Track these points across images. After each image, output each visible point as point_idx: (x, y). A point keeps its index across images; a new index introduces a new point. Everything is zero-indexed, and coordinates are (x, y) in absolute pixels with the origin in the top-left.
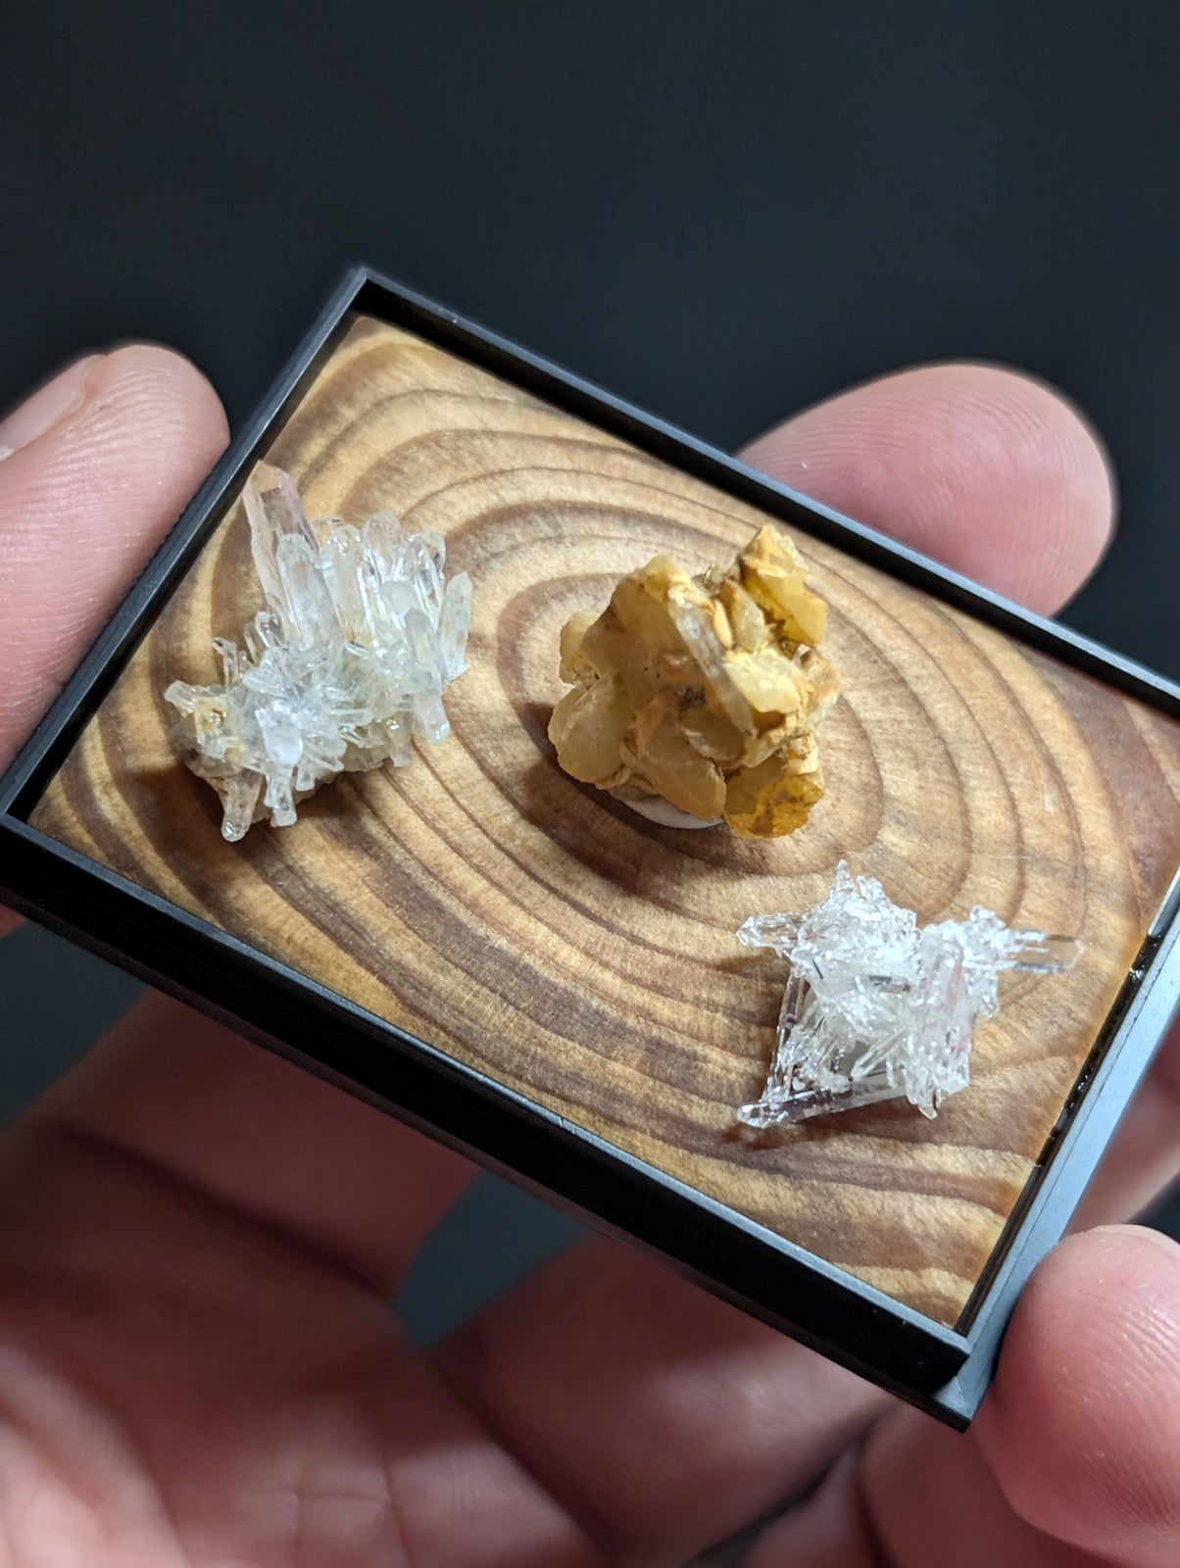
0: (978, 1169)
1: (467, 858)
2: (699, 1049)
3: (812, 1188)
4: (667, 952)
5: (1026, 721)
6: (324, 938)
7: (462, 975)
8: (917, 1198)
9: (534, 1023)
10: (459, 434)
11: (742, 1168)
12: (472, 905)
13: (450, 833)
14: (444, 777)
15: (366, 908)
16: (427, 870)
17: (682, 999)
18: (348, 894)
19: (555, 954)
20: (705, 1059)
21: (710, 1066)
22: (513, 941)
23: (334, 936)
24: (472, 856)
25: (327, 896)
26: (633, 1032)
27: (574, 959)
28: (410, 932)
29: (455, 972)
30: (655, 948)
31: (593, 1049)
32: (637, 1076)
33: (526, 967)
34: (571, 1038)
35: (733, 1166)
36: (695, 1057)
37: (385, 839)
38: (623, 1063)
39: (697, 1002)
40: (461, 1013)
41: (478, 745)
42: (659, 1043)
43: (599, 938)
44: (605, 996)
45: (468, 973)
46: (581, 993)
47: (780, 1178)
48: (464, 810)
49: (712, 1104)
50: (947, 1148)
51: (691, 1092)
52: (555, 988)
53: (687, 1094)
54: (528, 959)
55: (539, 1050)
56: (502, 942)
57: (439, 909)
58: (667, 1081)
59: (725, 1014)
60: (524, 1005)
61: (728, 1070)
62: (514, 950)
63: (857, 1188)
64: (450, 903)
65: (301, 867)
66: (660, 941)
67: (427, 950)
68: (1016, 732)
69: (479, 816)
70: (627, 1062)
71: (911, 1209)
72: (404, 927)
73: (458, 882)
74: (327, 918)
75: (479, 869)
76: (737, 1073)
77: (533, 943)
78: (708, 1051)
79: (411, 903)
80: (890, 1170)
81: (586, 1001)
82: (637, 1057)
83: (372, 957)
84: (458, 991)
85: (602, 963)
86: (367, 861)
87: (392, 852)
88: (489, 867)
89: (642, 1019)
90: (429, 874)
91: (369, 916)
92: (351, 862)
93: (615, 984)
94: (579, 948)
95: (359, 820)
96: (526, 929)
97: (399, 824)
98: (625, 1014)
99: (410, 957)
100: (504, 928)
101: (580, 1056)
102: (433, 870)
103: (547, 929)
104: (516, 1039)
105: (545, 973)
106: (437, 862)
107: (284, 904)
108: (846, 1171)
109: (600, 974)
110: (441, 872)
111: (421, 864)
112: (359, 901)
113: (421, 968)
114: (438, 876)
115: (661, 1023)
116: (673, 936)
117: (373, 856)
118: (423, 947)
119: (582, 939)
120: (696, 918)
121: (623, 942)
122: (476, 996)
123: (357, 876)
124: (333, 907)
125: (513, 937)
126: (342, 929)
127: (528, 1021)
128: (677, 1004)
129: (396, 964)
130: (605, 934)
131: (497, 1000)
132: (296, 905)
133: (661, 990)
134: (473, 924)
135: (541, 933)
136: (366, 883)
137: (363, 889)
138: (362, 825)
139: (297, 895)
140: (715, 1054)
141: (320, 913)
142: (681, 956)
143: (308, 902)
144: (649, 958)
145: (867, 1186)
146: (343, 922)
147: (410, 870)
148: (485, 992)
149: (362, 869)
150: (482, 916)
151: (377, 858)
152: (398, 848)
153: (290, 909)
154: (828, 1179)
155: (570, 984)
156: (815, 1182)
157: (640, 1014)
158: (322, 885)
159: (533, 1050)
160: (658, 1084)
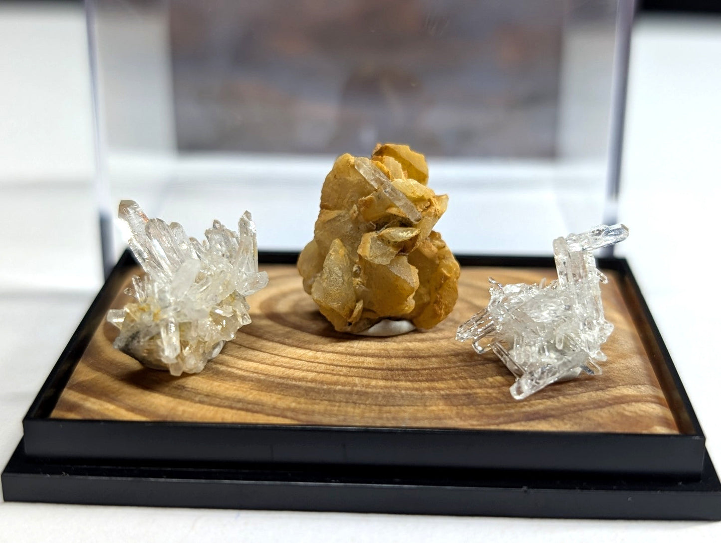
0: (641, 392)
1: (299, 369)
2: (469, 391)
3: (570, 417)
4: (425, 369)
6: (243, 413)
7: (326, 402)
8: (623, 405)
9: (378, 406)
11: (528, 422)
12: (312, 381)
13: (284, 364)
14: (267, 351)
15: (257, 396)
16: (280, 378)
17: (446, 380)
18: (244, 394)
19: (369, 384)
20: (475, 393)
21: (480, 395)
22: (344, 386)
23: (247, 410)
25: (234, 398)
26: (432, 395)
27: (382, 383)
28: (287, 397)
29: (322, 402)
30: (417, 369)
31: (415, 405)
32: (446, 408)
33: (358, 391)
34: (401, 406)
35: (523, 423)
36: (469, 394)
37: (251, 375)
38: (435, 405)
39: (453, 379)
40: (336, 415)
41: (278, 339)
42: (448, 395)
43: (387, 373)
44: (406, 389)
45: (329, 401)
46: (393, 391)
47: (551, 419)
48: (286, 357)
49: (492, 405)
50: (620, 387)
51: (479, 404)
52: (379, 393)
53: (477, 406)
54: (356, 389)
55: (388, 414)
56: (339, 387)
57: (299, 387)
58: (464, 404)
59: (471, 378)
60: (367, 402)
61: (490, 394)
62: (347, 388)
63: (591, 410)
64: (303, 384)
65: (213, 394)
66: (418, 367)
67: (302, 400)
69: (294, 356)
70: (437, 405)
71: (624, 409)
72: (283, 396)
73: (300, 376)
74: (240, 405)
75: (307, 371)
76: (496, 393)
77: (355, 383)
78: (474, 391)
79: (281, 389)
80: (601, 400)
81: (398, 393)
82: (441, 403)
83: (274, 411)
84: (329, 408)
85: (395, 380)
86: (247, 382)
87: (258, 377)
88: (312, 369)
89: (432, 391)
90: (283, 378)
91: (262, 398)
92: (238, 385)
93: (409, 384)
94: (380, 379)
95: (233, 373)
96: (348, 381)
97: (255, 368)
98: (421, 391)
99: (293, 405)
100: (336, 383)
101: (411, 410)
102: (285, 376)
103: (358, 378)
104: (373, 415)
105: (369, 390)
106: (285, 374)
107: (212, 408)
108: (581, 407)
109: (397, 384)
110: (290, 376)
111: (276, 376)
112: (253, 395)
113: (303, 406)
114: (288, 378)
115: (443, 389)
116: (422, 364)
117: (249, 381)
118: (299, 400)
119: (379, 376)
120: (429, 356)
121: (400, 372)
122: (339, 406)
123: (246, 388)
124: (239, 401)
125: (343, 384)
126: (250, 406)
127: (374, 407)
128: (444, 382)
129: (289, 409)
130: (389, 372)
131: (353, 405)
132: (218, 406)
133: (433, 380)
134: (319, 386)
135: (357, 380)
136: (252, 389)
137: (252, 391)
138: (236, 374)
139: (216, 403)
140: (478, 391)
141: (234, 405)
142: (433, 368)
143: (224, 403)
144: (418, 373)
145: (595, 408)
146: (249, 404)
147: (272, 380)
148: (343, 404)
149: (246, 386)
150: (322, 383)
151: (252, 381)
152: (260, 375)
153: (216, 408)
154: (575, 412)
155: (386, 390)
156: (569, 415)
157: (429, 389)
158: (228, 395)
159: (385, 415)
160: (459, 407)
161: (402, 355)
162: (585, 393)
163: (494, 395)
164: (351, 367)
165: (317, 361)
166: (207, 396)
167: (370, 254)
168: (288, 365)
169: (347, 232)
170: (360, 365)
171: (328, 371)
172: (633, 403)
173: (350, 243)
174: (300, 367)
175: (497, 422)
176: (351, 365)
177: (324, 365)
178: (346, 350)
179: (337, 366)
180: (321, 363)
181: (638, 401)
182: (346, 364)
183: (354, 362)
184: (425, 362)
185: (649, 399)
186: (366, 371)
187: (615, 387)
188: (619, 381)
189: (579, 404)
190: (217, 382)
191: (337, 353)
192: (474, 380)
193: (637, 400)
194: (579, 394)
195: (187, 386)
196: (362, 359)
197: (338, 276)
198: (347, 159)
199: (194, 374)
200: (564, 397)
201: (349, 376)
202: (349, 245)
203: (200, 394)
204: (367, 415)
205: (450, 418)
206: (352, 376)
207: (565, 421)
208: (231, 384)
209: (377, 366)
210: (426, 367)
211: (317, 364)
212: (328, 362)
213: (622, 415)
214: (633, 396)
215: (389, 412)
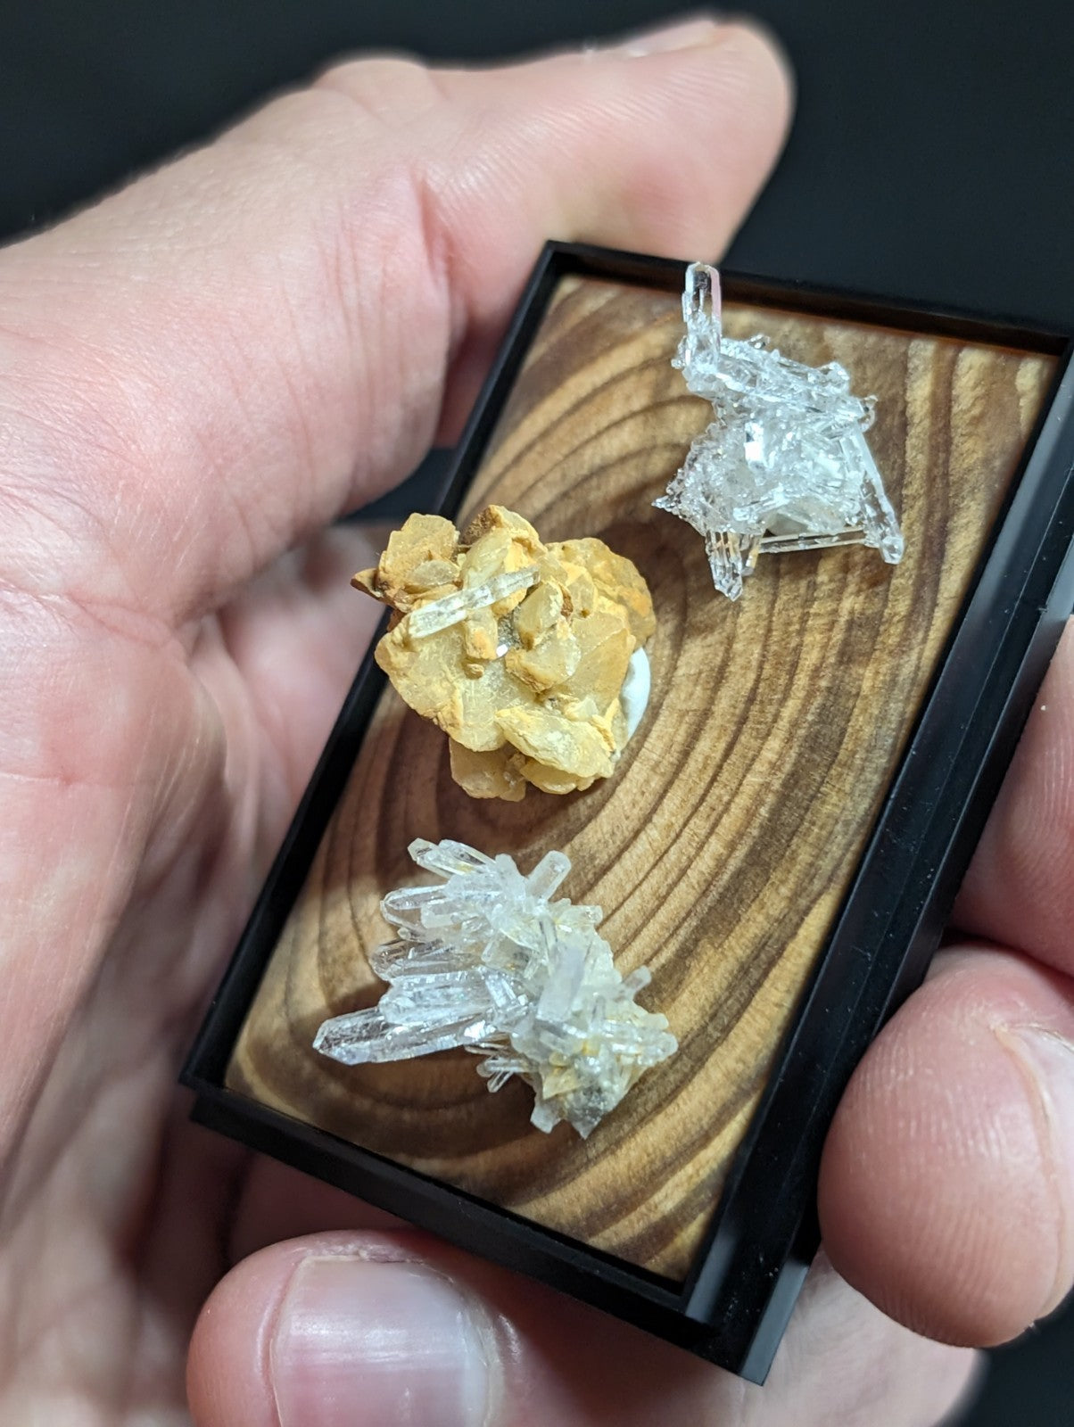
0: (925, 370)
1: (691, 861)
2: (843, 620)
4: (761, 667)
5: (545, 434)
6: (777, 972)
7: (795, 840)
8: (955, 409)
9: (834, 766)
10: (322, 963)
11: (945, 559)
12: (732, 847)
13: (670, 881)
14: (621, 899)
15: (743, 940)
16: (704, 893)
17: (800, 645)
18: (731, 960)
19: (770, 763)
20: (852, 612)
21: (858, 606)
22: (762, 803)
23: (772, 963)
24: (689, 857)
25: (736, 977)
26: (834, 677)
27: (774, 744)
28: (761, 895)
29: (793, 847)
30: (758, 680)
31: (852, 710)
32: (873, 666)
33: (784, 785)
34: (843, 732)
35: (944, 567)
36: (851, 624)
37: (680, 938)
38: (862, 680)
39: (801, 632)
40: (832, 833)
41: (590, 876)
42: (842, 654)
43: (752, 729)
44: (804, 710)
45: (793, 833)
46: (802, 732)
47: (952, 524)
48: (648, 873)
49: (891, 597)
50: (909, 396)
51: (882, 616)
52: (800, 755)
53: (884, 620)
54: (776, 785)
55: (857, 756)
56: (764, 812)
57: (739, 874)
58: (874, 638)
59: (810, 607)
60: (818, 779)
62: (770, 799)
63: (952, 460)
64: (734, 864)
65: (711, 1007)
66: (752, 676)
67: (775, 876)
68: (553, 440)
69: (652, 860)
70: (861, 678)
71: (966, 412)
72: (757, 902)
73: (712, 863)
74: (756, 972)
75: (700, 848)
77: (762, 785)
78: (845, 612)
79: (735, 901)
80: (933, 435)
81: (811, 726)
82: (856, 670)
83: (786, 924)
84: (810, 839)
85: (775, 721)
86: (699, 949)
87: (691, 929)
88: (698, 839)
89: (822, 674)
90: (708, 890)
91: (750, 935)
92: (702, 964)
93: (793, 705)
94: (763, 744)
95: (663, 966)
96: (751, 793)
97: (664, 927)
98: (819, 690)
99: (784, 891)
100: (750, 814)
101: (858, 720)
102: (704, 888)
103: (748, 776)
104: (850, 779)
105: (787, 768)
106: (696, 886)
107: (746, 1015)
108: (938, 471)
109: (785, 720)
110: (707, 880)
111: (699, 900)
112: (739, 944)
113: (792, 879)
114: (710, 883)
115: (823, 658)
116: (746, 668)
117: (696, 945)
118: (775, 880)
119: (755, 744)
120: (727, 651)
121: (755, 708)
122: (813, 823)
123: (715, 954)
124: (744, 969)
125: (759, 802)
126: (763, 958)
127: (833, 772)
128: (806, 649)
129: (792, 899)
130: (749, 724)
131: (816, 803)
132: (744, 1006)
133: (795, 666)
134: (749, 841)
135: (753, 780)
136: (721, 945)
137: (726, 946)
138: (669, 961)
139: (737, 1006)
140: (847, 606)
141: (752, 981)
142: (764, 655)
143: (742, 994)
144: (768, 682)
145: (949, 452)
146: (757, 957)
147: (706, 909)
148: (810, 816)
149: (707, 951)
150: (742, 834)
151: (696, 941)
152: (686, 924)
153: (751, 1010)
154: (947, 485)
155: (796, 744)
156: (951, 495)
157: (817, 677)
158: (725, 984)
159: (858, 762)
160: (879, 647)
161: (709, 692)
162: (905, 452)
164: (715, 780)
165: (677, 828)
166: (713, 1017)
168: (673, 876)
169: (492, 695)
170: (714, 764)
171: (712, 819)
172: (954, 393)
174: (686, 857)
175: (929, 604)
176: (708, 779)
177: (696, 819)
178: (663, 774)
179: (703, 801)
180: (687, 823)
181: (949, 385)
182: (703, 785)
183: (702, 771)
184: (740, 661)
186: (733, 758)
187: (906, 404)
188: (893, 392)
189: (930, 471)
190: (680, 995)
191: (666, 791)
192: (816, 603)
193: (944, 383)
194: (904, 462)
196: (698, 757)
200: (906, 486)
201: (738, 789)
202: (511, 700)
203: (704, 1028)
204: (847, 788)
205: (898, 667)
206: (742, 785)
207: (962, 506)
208: (694, 974)
209: (728, 738)
210: (756, 664)
211: (687, 829)
212: (687, 812)
213: (980, 420)
214: (936, 385)
215: (854, 753)
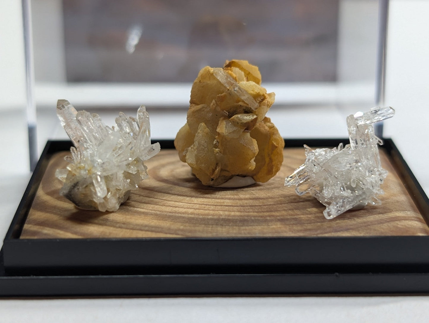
1: (182, 207)
2: (296, 217)
6: (149, 233)
7: (203, 225)
8: (396, 222)
9: (237, 227)
11: (336, 233)
12: (192, 214)
14: (158, 198)
15: (157, 223)
16: (170, 212)
18: (148, 222)
19: (230, 214)
20: (300, 218)
21: (303, 218)
23: (152, 231)
25: (142, 225)
27: (238, 213)
28: (177, 223)
29: (200, 225)
30: (260, 206)
31: (262, 225)
32: (282, 226)
33: (223, 218)
34: (252, 226)
37: (151, 211)
39: (284, 210)
40: (211, 232)
41: (164, 191)
42: (282, 219)
44: (254, 217)
45: (205, 224)
46: (246, 218)
48: (172, 201)
49: (312, 224)
50: (394, 212)
52: (237, 219)
53: (302, 225)
56: (210, 217)
57: (183, 217)
58: (294, 224)
59: (296, 210)
60: (230, 224)
61: (310, 218)
62: (216, 217)
63: (376, 225)
64: (186, 215)
65: (127, 222)
66: (261, 204)
67: (187, 224)
69: (177, 200)
70: (276, 225)
71: (397, 224)
72: (174, 223)
73: (183, 211)
74: (147, 228)
75: (187, 208)
77: (220, 214)
78: (299, 216)
79: (172, 219)
80: (382, 220)
81: (249, 219)
82: (279, 223)
83: (169, 231)
84: (205, 228)
85: (246, 212)
86: (149, 216)
87: (155, 213)
88: (191, 207)
89: (271, 217)
90: (172, 213)
91: (160, 224)
92: (143, 217)
93: (255, 214)
94: (236, 212)
95: (138, 211)
96: (215, 213)
97: (153, 208)
98: (265, 218)
99: (182, 227)
100: (208, 215)
101: (259, 228)
102: (173, 212)
103: (222, 211)
104: (235, 231)
105: (230, 218)
106: (173, 210)
107: (128, 230)
108: (369, 223)
109: (248, 214)
110: (176, 211)
111: (168, 212)
112: (154, 222)
113: (188, 228)
114: (175, 212)
115: (278, 216)
116: (263, 203)
117: (150, 215)
118: (185, 224)
119: (235, 210)
120: (267, 198)
121: (249, 207)
122: (212, 227)
123: (149, 219)
124: (146, 226)
125: (213, 215)
126: (153, 229)
127: (235, 227)
128: (279, 212)
129: (179, 230)
130: (242, 208)
131: (221, 226)
132: (133, 229)
133: (271, 211)
134: (196, 216)
136: (153, 219)
137: (153, 220)
138: (140, 211)
139: (130, 228)
140: (302, 216)
141: (143, 228)
142: (270, 205)
143: (136, 228)
144: (261, 208)
145: (378, 224)
146: (153, 227)
147: (165, 214)
148: (214, 226)
150: (198, 214)
151: (152, 215)
152: (157, 211)
153: (131, 231)
154: (365, 226)
155: (241, 217)
156: (362, 228)
157: (270, 216)
158: (138, 223)
159: (243, 232)
160: (291, 226)
161: (248, 198)
162: (371, 216)
163: (313, 218)
164: (216, 205)
165: (193, 202)
166: (124, 224)
167: (225, 132)
168: (174, 205)
169: (209, 118)
170: (222, 204)
171: (201, 208)
172: (403, 221)
173: (211, 125)
174: (182, 206)
175: (316, 233)
176: (215, 204)
177: (198, 205)
178: (211, 196)
179: (206, 205)
180: (195, 204)
181: (407, 220)
182: (213, 204)
183: (217, 203)
184: (265, 201)
185: (413, 218)
186: (227, 207)
187: (390, 212)
188: (392, 209)
189: (368, 222)
190: (129, 216)
191: (205, 198)
192: (298, 211)
193: (405, 219)
194: (367, 216)
195: (109, 219)
196: (222, 201)
197: (204, 147)
198: (208, 69)
199: (113, 212)
200: (358, 218)
201: (215, 210)
202: (210, 127)
203: (119, 223)
204: (231, 231)
205: (286, 232)
206: (218, 211)
207: (360, 231)
208: (139, 217)
209: (233, 205)
210: (266, 204)
211: (193, 204)
212: (201, 203)
213: (397, 227)
214: (403, 217)
215: (246, 230)
